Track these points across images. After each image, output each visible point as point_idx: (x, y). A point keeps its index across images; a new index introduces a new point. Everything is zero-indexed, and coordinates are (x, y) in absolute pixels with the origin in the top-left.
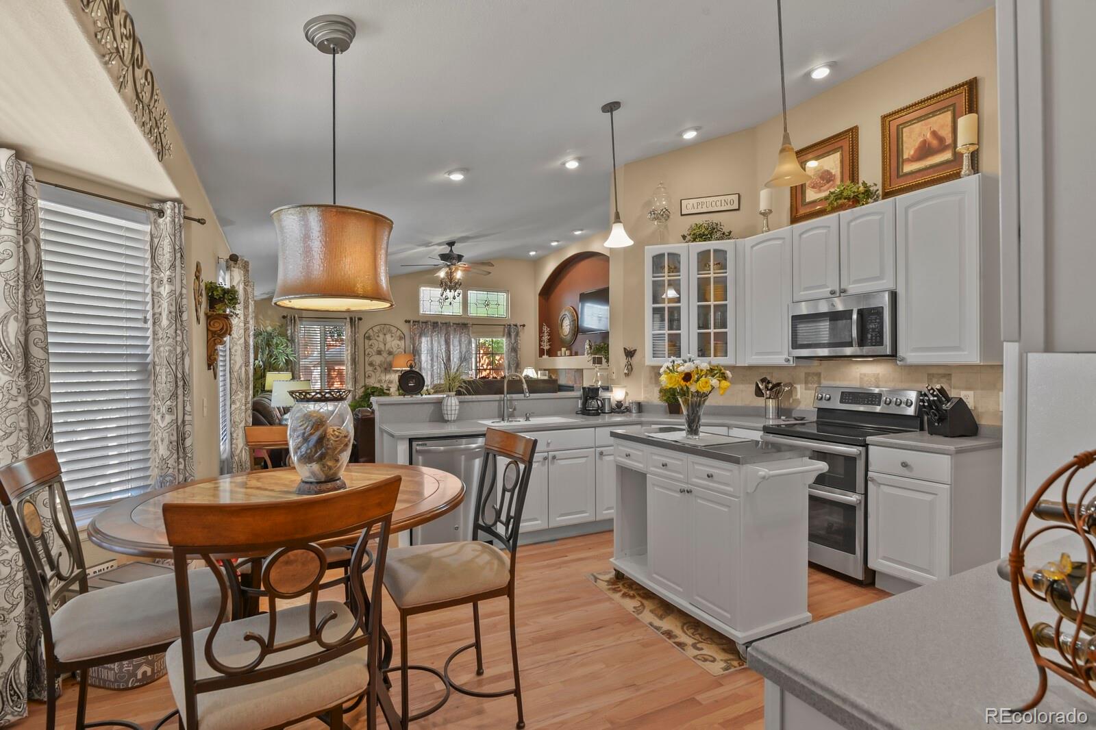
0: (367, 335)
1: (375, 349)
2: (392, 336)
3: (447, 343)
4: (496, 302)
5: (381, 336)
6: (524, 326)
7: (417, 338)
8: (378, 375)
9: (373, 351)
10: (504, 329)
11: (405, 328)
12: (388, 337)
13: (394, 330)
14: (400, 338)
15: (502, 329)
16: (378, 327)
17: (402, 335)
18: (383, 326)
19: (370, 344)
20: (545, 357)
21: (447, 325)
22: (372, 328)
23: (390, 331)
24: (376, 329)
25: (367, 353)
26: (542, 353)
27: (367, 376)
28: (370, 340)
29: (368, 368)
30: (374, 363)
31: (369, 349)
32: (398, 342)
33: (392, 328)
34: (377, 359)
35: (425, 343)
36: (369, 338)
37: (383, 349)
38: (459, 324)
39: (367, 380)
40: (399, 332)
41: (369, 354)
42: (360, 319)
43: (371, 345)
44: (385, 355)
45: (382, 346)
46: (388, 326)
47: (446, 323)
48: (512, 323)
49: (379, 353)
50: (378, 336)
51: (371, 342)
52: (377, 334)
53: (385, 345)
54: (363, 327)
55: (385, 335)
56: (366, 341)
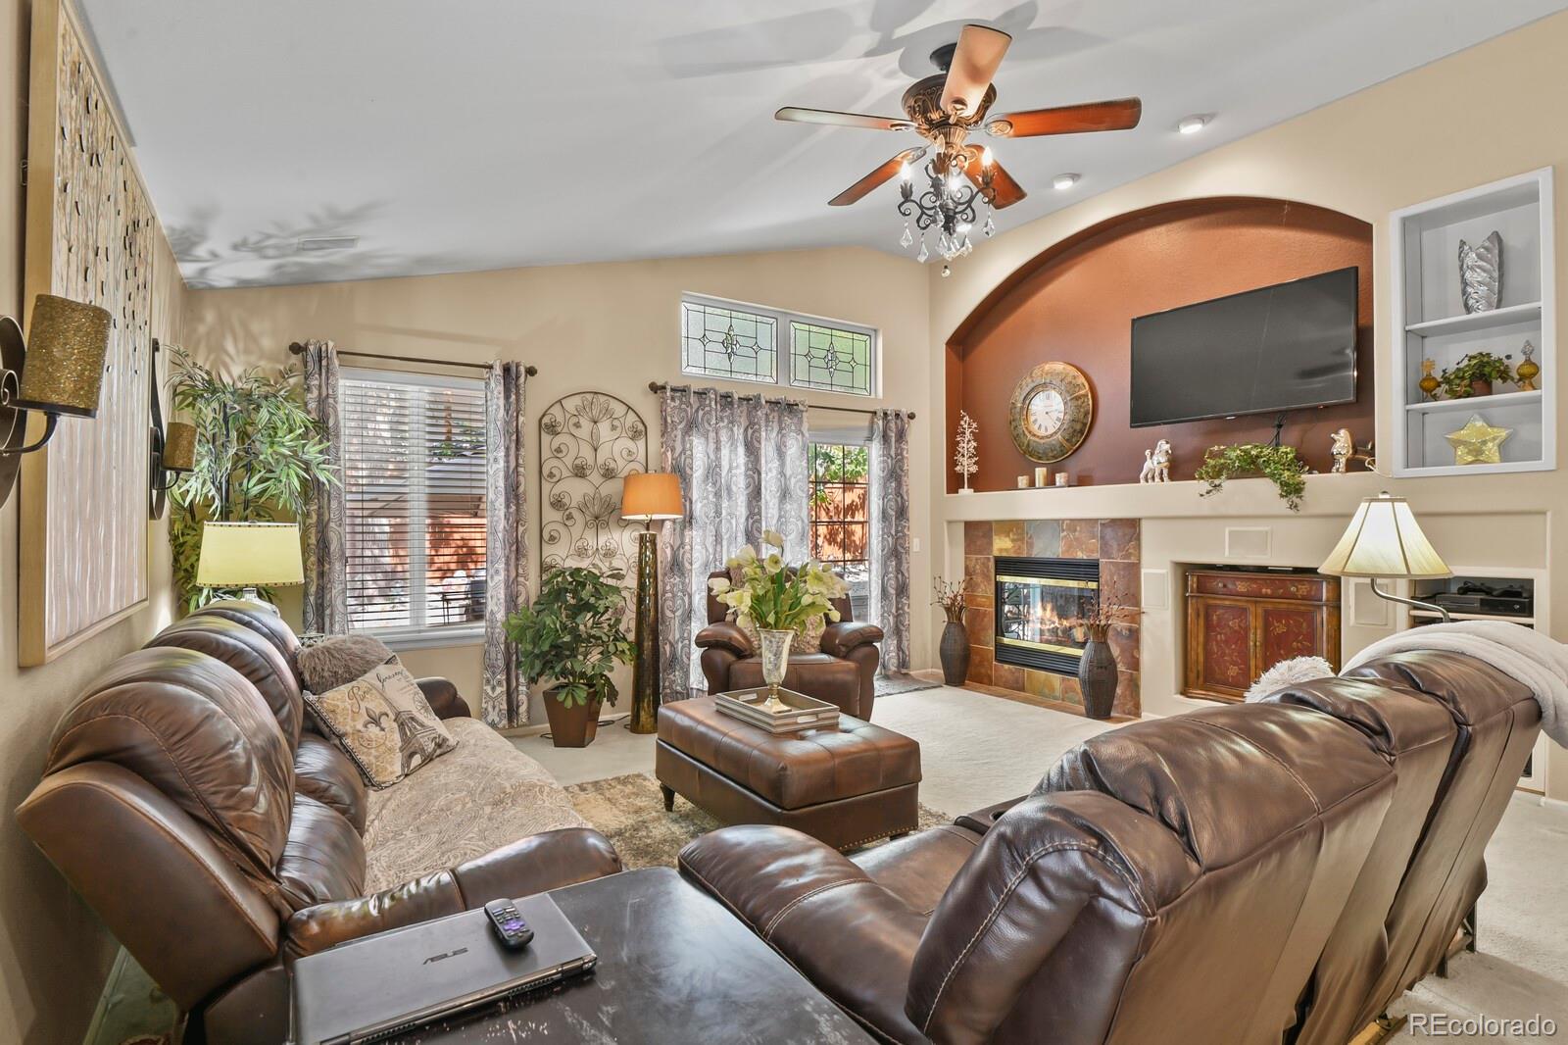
0: (546, 420)
1: (569, 461)
2: (614, 428)
3: (752, 450)
4: (849, 356)
5: (585, 423)
6: (914, 416)
7: (679, 433)
8: (576, 535)
9: (561, 467)
10: (872, 423)
11: (648, 407)
12: (604, 427)
13: (619, 410)
14: (636, 435)
15: (867, 424)
16: (577, 401)
17: (641, 427)
18: (589, 397)
19: (555, 445)
20: (966, 492)
21: (751, 402)
22: (560, 401)
23: (608, 412)
24: (571, 405)
25: (545, 472)
26: (955, 482)
27: (546, 536)
28: (556, 433)
29: (550, 515)
30: (566, 500)
31: (555, 462)
32: (630, 444)
33: (614, 405)
34: (576, 491)
35: (699, 450)
36: (552, 429)
37: (590, 462)
38: (777, 403)
39: (547, 550)
40: (631, 418)
41: (551, 475)
42: (531, 372)
43: (558, 450)
44: (595, 477)
45: (586, 453)
46: (602, 399)
47: (748, 400)
48: (891, 408)
49: (580, 472)
50: (577, 425)
51: (558, 441)
52: (575, 420)
53: (596, 450)
54: (537, 396)
55: (595, 422)
56: (546, 438)
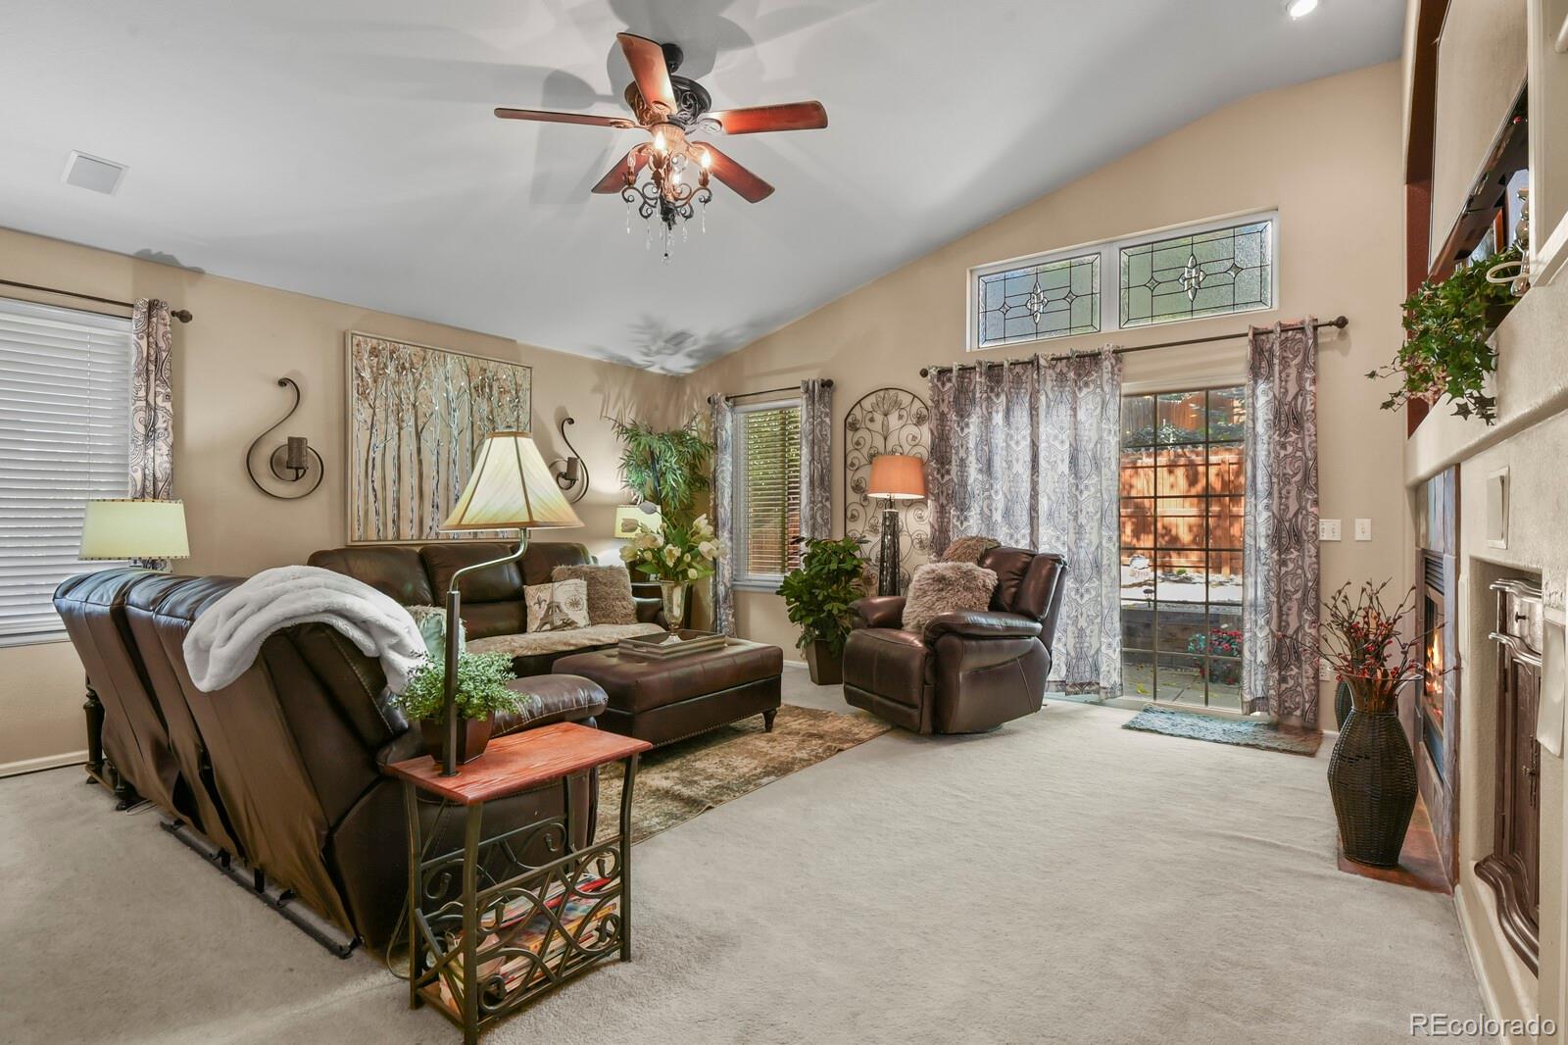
0: (850, 420)
1: (865, 451)
2: (901, 417)
4: (1229, 264)
5: (878, 417)
6: (1342, 323)
8: (870, 515)
9: (859, 457)
12: (893, 419)
13: (905, 400)
14: (920, 420)
16: (873, 399)
17: (923, 411)
18: (881, 393)
19: (855, 440)
22: (859, 402)
23: (897, 404)
24: (868, 403)
25: (850, 462)
27: (849, 515)
28: (857, 429)
29: (853, 497)
30: (863, 485)
31: (855, 454)
32: (914, 430)
33: (902, 396)
36: (854, 426)
37: (882, 450)
39: (851, 525)
40: (917, 405)
41: (853, 465)
43: (858, 443)
45: (879, 442)
46: (892, 392)
50: (872, 420)
51: (859, 434)
52: (870, 415)
53: (885, 439)
54: (843, 403)
55: (886, 415)
56: (850, 434)
